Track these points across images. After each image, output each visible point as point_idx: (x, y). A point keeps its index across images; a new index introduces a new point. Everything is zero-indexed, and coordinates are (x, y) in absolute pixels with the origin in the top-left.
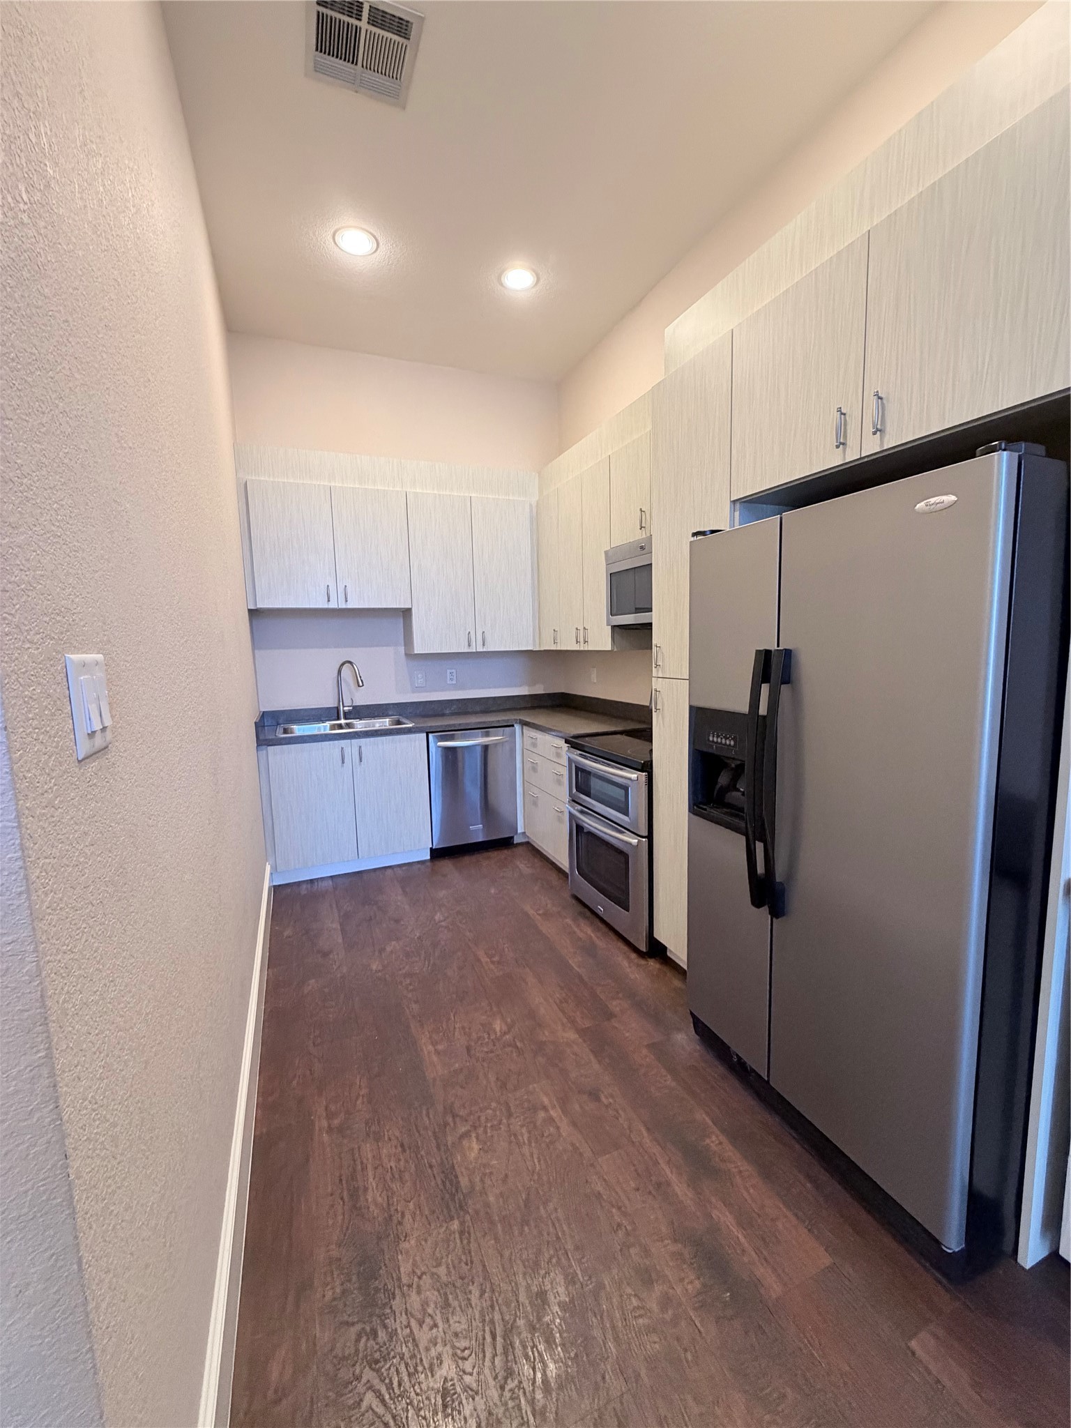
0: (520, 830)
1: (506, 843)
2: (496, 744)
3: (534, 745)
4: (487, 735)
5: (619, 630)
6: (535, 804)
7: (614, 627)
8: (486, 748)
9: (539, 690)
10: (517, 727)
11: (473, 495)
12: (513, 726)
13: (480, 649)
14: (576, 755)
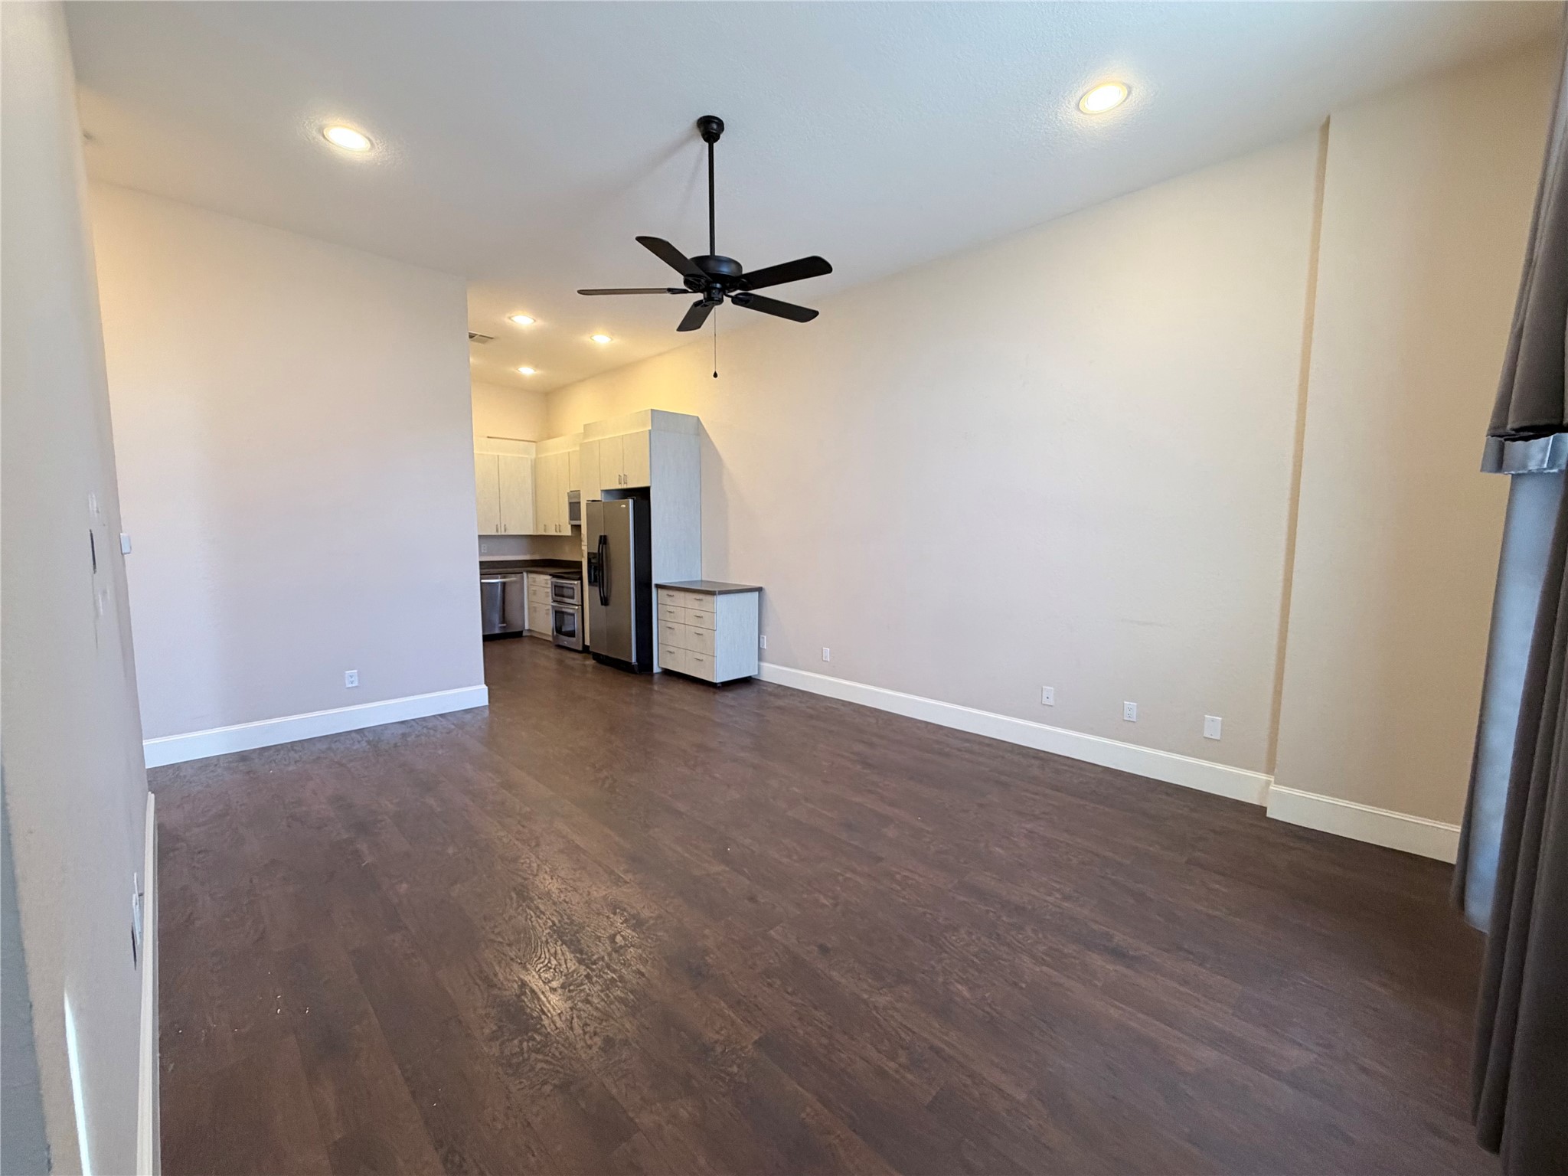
0: (527, 627)
1: (519, 635)
2: (511, 582)
3: (534, 582)
4: (504, 577)
5: (573, 526)
6: (535, 611)
7: (572, 526)
8: (504, 584)
9: (537, 557)
10: (525, 574)
11: (500, 454)
12: (522, 573)
13: (503, 533)
14: (555, 580)
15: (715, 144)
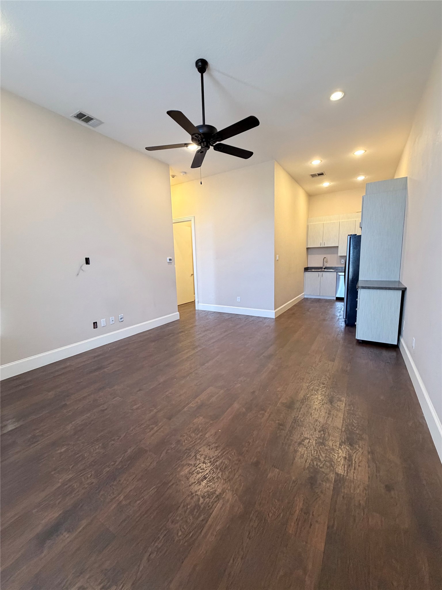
15: (204, 74)
